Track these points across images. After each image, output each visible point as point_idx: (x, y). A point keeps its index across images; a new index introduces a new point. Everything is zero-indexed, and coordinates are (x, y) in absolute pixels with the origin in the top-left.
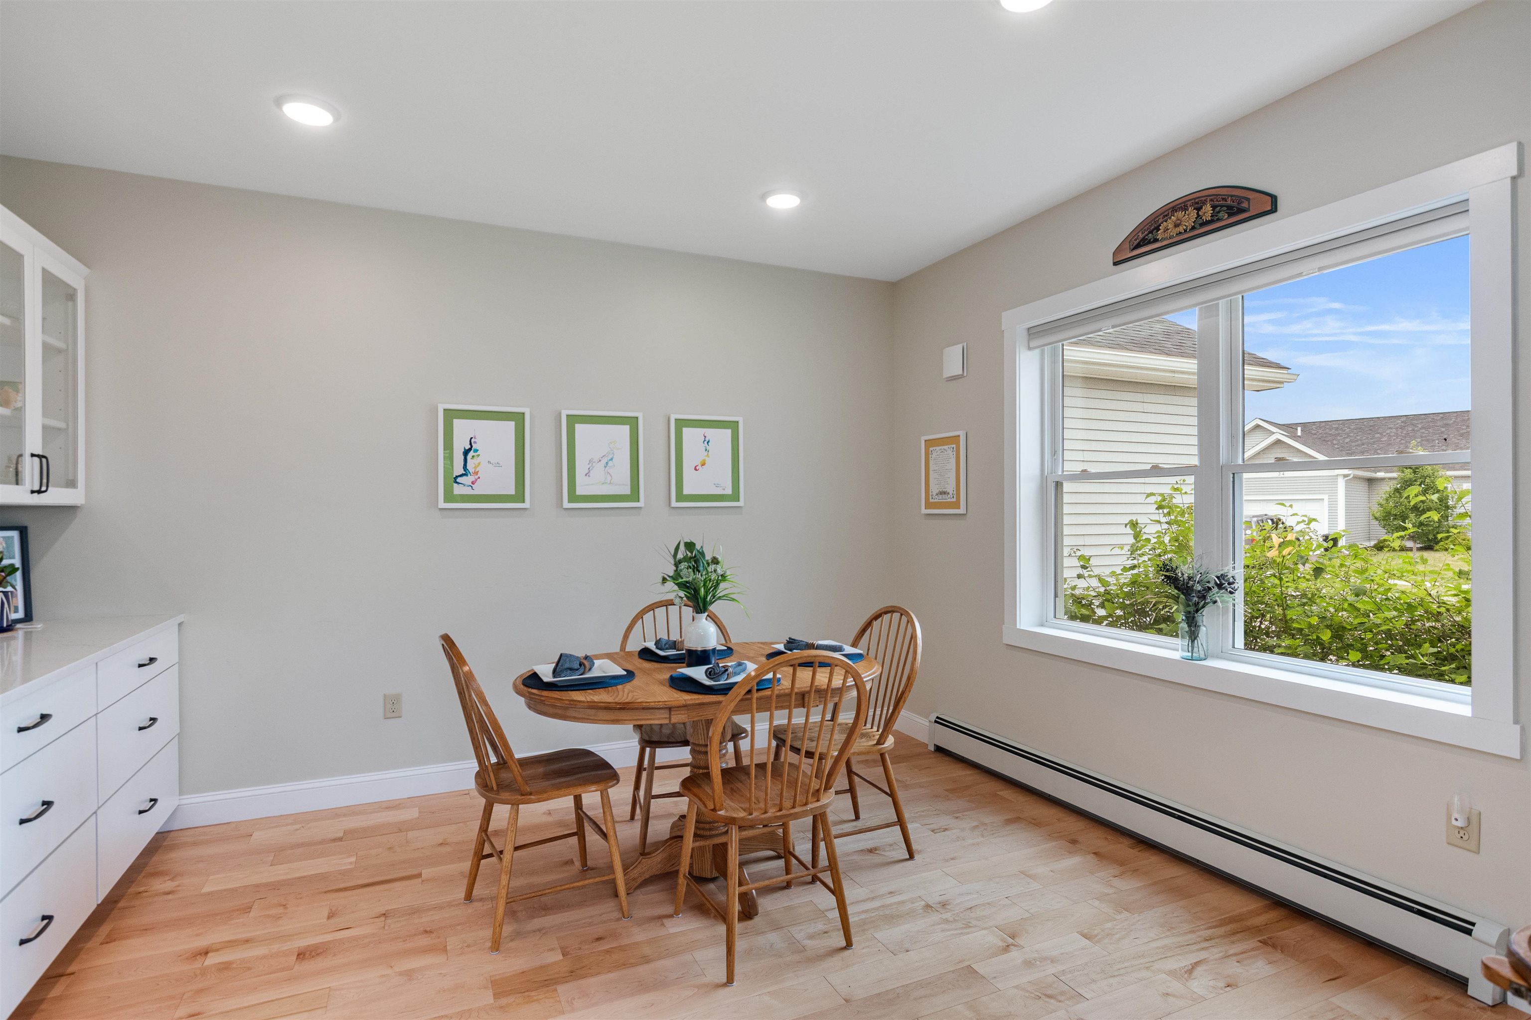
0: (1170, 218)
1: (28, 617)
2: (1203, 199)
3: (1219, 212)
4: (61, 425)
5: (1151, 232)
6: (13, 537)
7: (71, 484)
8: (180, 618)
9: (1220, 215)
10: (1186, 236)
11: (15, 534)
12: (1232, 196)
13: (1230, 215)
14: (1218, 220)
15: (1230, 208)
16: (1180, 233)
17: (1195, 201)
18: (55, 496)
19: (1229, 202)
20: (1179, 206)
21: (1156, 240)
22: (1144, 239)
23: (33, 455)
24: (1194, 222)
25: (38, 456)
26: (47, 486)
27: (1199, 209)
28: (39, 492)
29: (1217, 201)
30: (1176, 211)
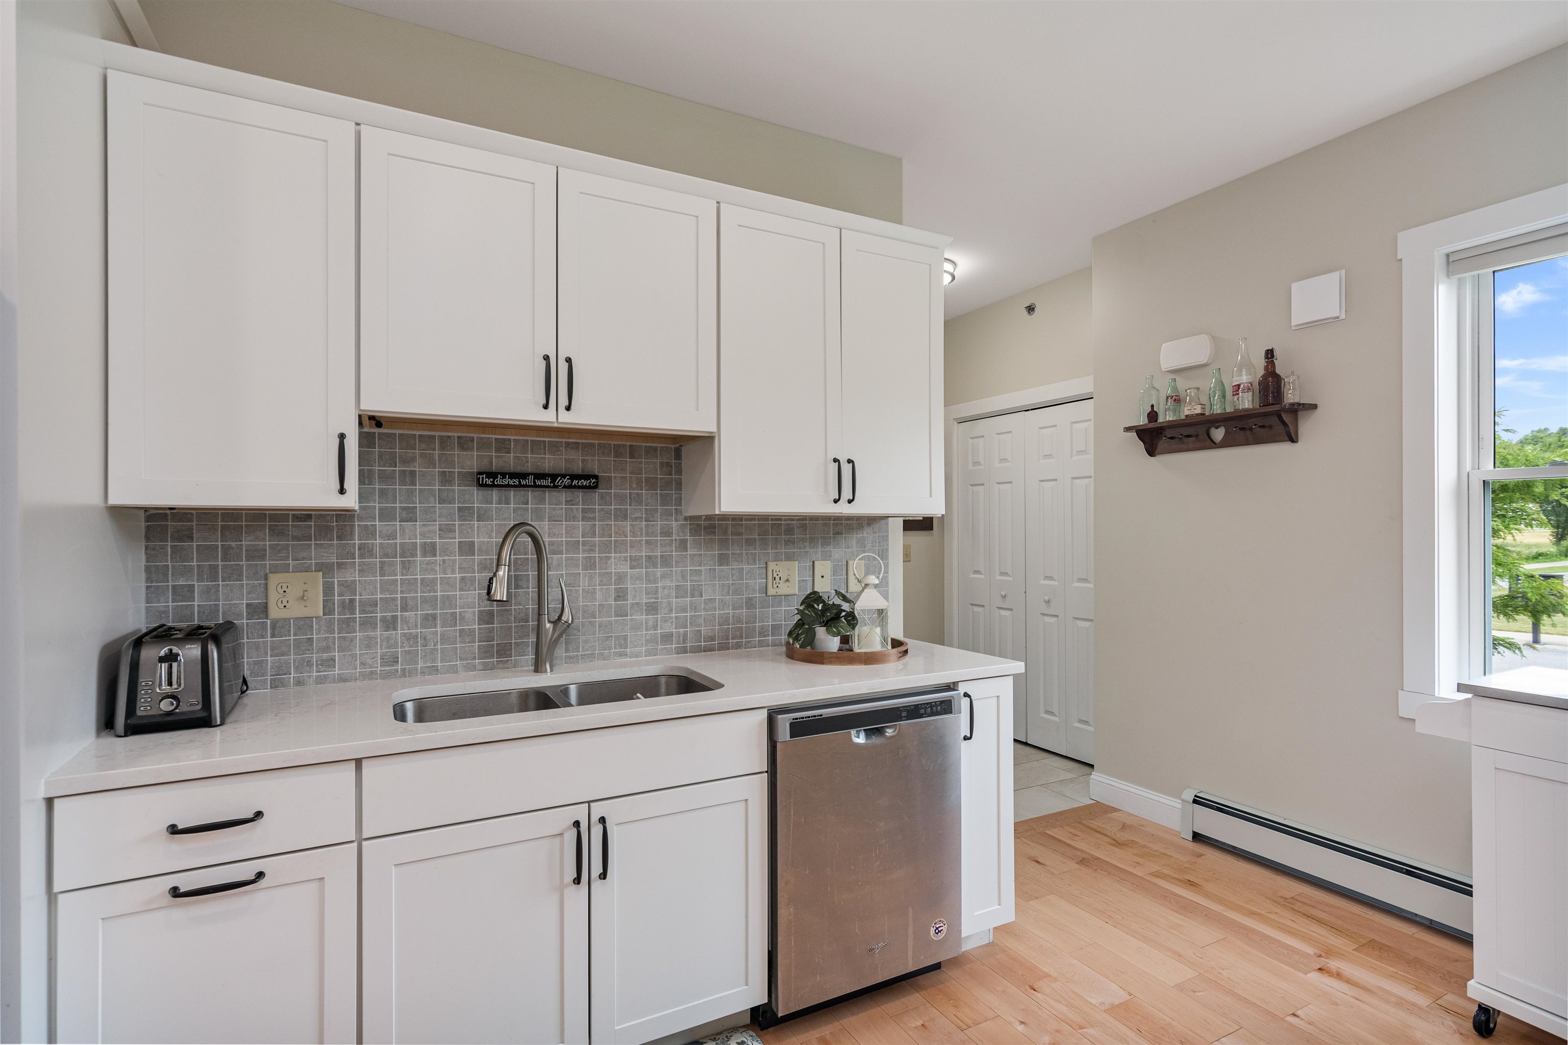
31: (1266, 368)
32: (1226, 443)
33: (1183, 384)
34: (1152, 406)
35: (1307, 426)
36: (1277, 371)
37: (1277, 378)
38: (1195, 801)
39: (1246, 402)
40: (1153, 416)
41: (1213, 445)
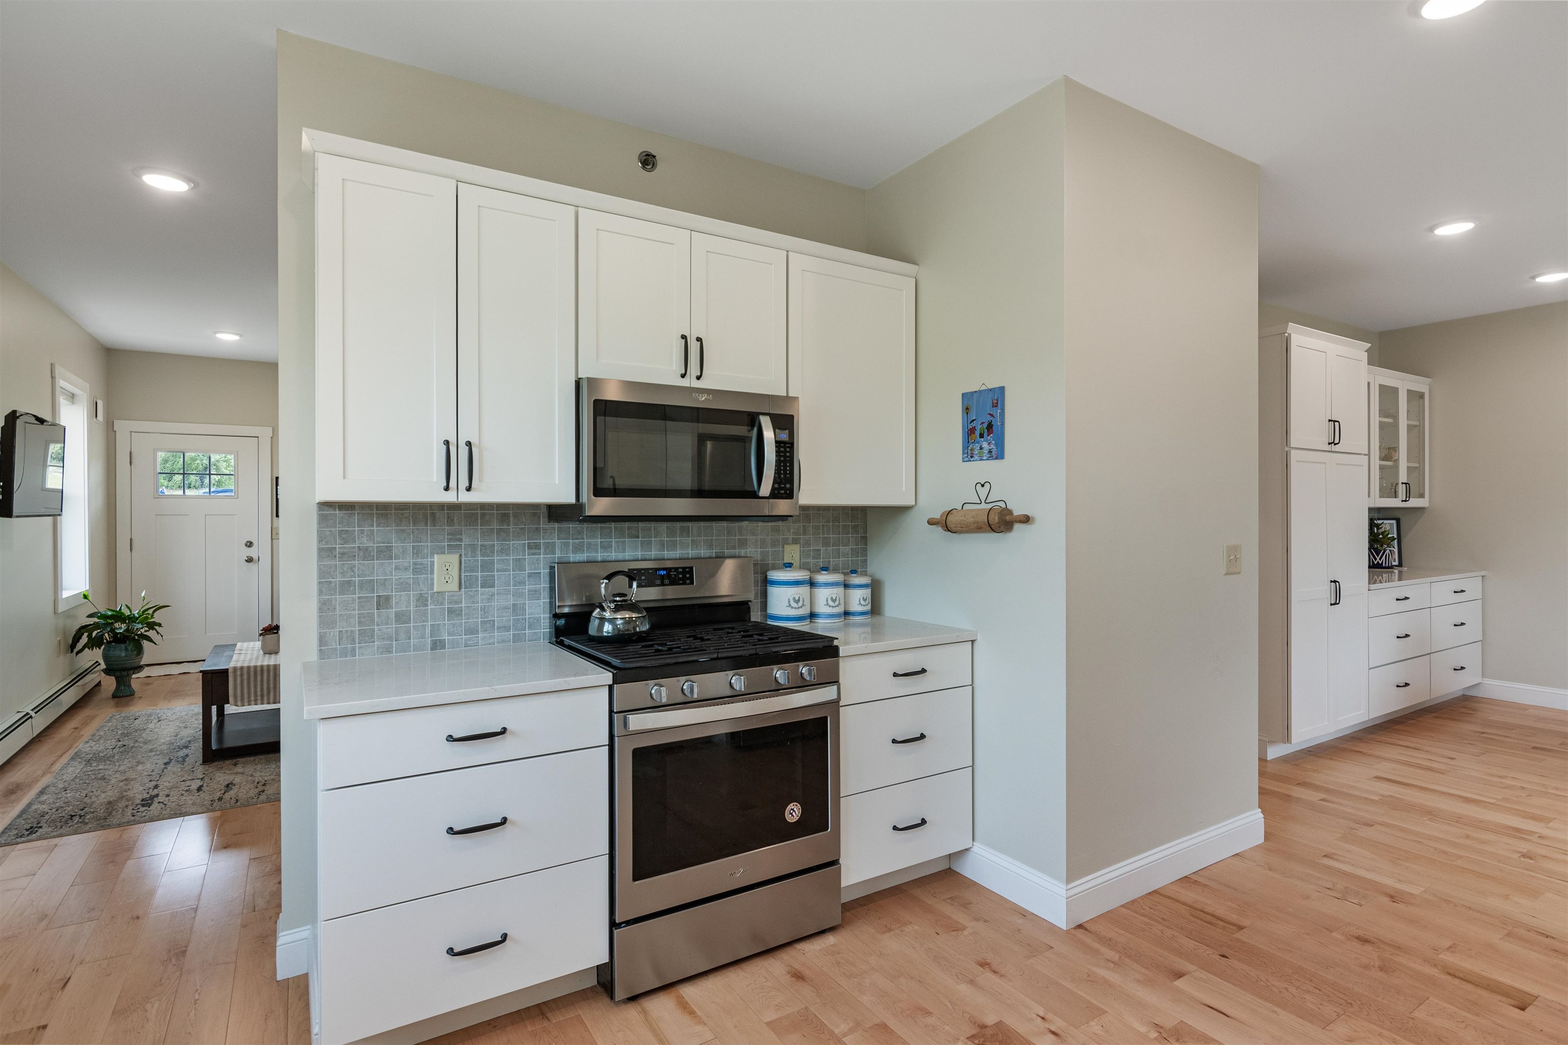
1: (1400, 564)
4: (1416, 465)
6: (1393, 523)
7: (1422, 496)
8: (1483, 573)
11: (1394, 522)
18: (1414, 503)
23: (1402, 483)
25: (1405, 483)
26: (1409, 498)
28: (1406, 501)
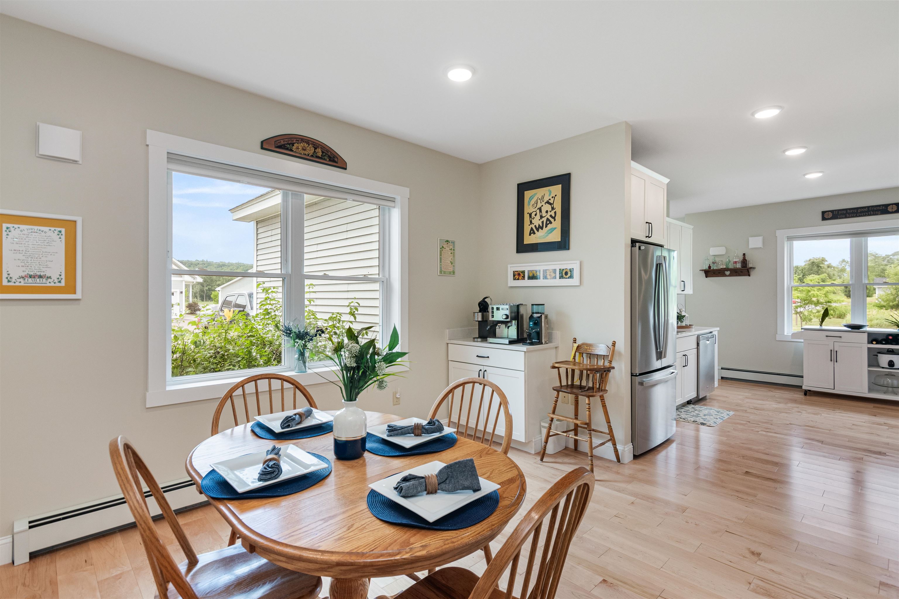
0: (300, 144)
2: (318, 145)
3: (325, 156)
5: (289, 144)
9: (326, 157)
10: (308, 158)
12: (331, 152)
13: (330, 160)
14: (324, 159)
15: (329, 157)
16: (305, 154)
17: (316, 144)
19: (329, 154)
20: (305, 140)
21: (291, 150)
22: (284, 145)
24: (313, 153)
27: (315, 149)
29: (324, 150)
30: (303, 142)
31: (743, 258)
32: (730, 276)
33: (717, 260)
34: (710, 265)
35: (752, 273)
36: (746, 259)
37: (746, 260)
38: (722, 369)
39: (739, 266)
40: (710, 267)
41: (726, 276)
